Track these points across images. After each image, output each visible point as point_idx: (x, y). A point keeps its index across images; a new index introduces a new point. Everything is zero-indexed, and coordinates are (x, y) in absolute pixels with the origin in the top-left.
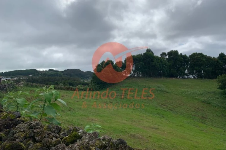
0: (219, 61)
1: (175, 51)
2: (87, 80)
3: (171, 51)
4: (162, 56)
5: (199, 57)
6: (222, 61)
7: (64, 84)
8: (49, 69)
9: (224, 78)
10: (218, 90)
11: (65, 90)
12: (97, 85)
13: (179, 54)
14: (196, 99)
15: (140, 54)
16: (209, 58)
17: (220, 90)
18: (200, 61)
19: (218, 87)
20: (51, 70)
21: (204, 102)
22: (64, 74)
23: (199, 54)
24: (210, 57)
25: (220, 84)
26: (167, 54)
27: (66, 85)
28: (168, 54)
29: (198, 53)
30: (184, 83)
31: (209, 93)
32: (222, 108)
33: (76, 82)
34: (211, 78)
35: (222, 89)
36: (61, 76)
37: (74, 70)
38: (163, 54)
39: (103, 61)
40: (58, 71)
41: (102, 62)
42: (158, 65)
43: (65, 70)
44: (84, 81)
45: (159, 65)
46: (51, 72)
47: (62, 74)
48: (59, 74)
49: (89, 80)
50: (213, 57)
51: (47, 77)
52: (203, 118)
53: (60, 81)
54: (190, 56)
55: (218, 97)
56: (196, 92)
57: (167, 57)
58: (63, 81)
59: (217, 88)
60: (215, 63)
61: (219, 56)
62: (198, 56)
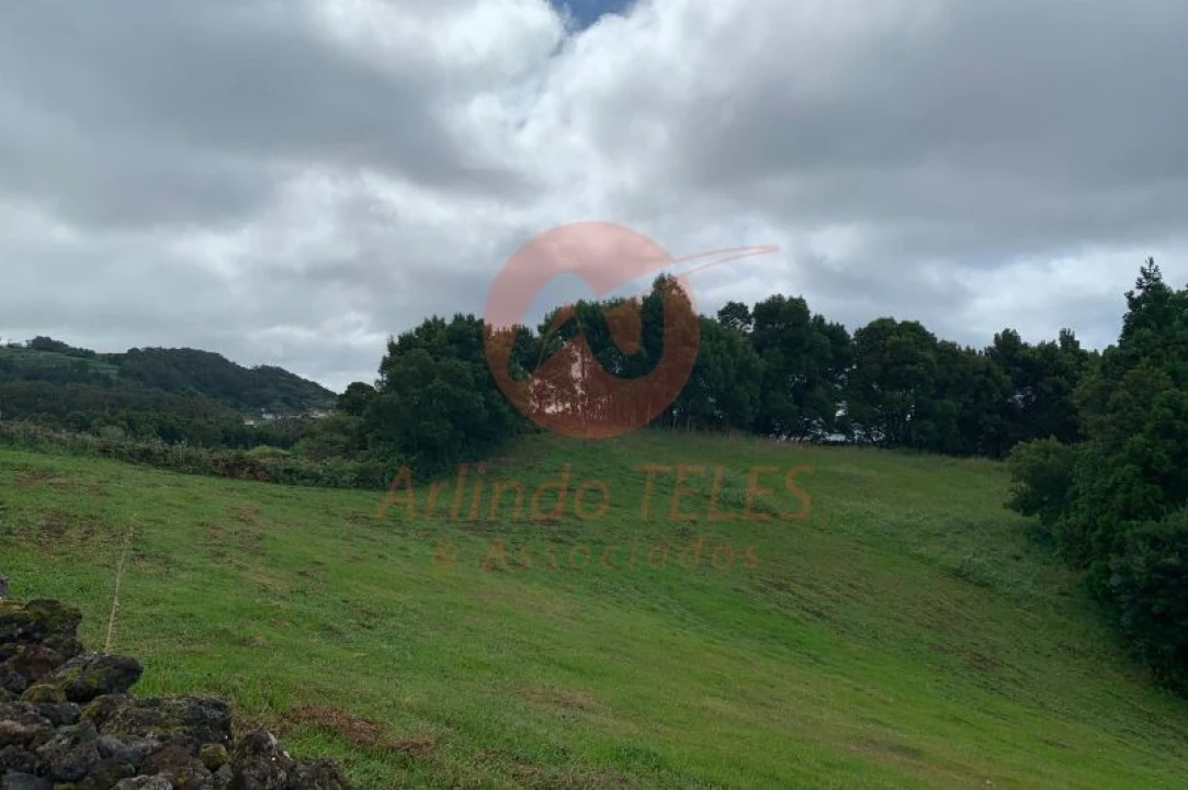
0: (998, 371)
1: (792, 300)
2: (258, 416)
3: (773, 298)
4: (724, 321)
5: (908, 343)
6: (1008, 372)
7: (131, 427)
8: (32, 337)
9: (1047, 457)
10: (1010, 513)
11: (213, 474)
12: (402, 456)
13: (812, 315)
14: (920, 557)
15: (627, 297)
16: (949, 352)
17: (1017, 517)
18: (913, 363)
19: (1010, 497)
20: (42, 344)
21: (958, 574)
22: (123, 374)
23: (905, 324)
24: (953, 345)
25: (1023, 485)
26: (751, 311)
27: (142, 434)
28: (754, 315)
29: (899, 321)
30: (843, 469)
31: (971, 526)
32: (1051, 608)
33: (201, 421)
34: (954, 453)
35: (1028, 512)
36: (106, 381)
37: (187, 352)
38: (734, 311)
39: (430, 318)
40: (89, 354)
41: (427, 325)
42: (719, 369)
43: (134, 353)
44: (239, 421)
45: (724, 366)
46: (42, 354)
47: (113, 372)
48: (91, 371)
49: (269, 417)
50: (968, 348)
51: (19, 384)
52: (980, 662)
53: (106, 413)
54: (860, 333)
55: (1019, 552)
56: (913, 520)
57: (750, 329)
58: (123, 413)
59: (1006, 506)
60: (977, 379)
61: (992, 344)
62: (904, 338)
